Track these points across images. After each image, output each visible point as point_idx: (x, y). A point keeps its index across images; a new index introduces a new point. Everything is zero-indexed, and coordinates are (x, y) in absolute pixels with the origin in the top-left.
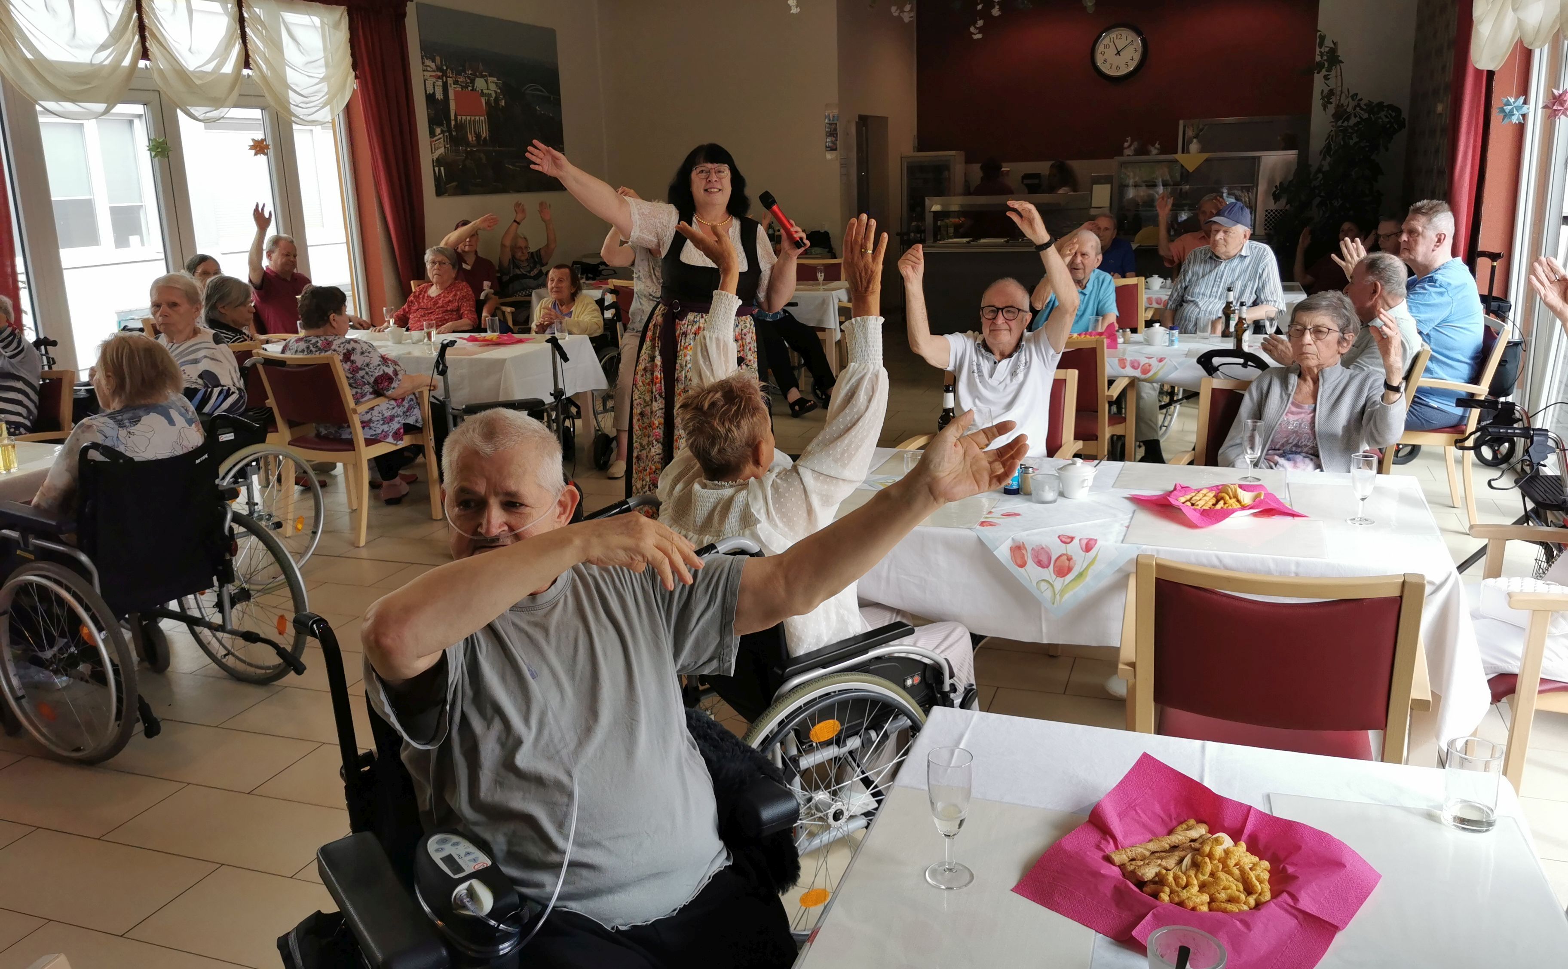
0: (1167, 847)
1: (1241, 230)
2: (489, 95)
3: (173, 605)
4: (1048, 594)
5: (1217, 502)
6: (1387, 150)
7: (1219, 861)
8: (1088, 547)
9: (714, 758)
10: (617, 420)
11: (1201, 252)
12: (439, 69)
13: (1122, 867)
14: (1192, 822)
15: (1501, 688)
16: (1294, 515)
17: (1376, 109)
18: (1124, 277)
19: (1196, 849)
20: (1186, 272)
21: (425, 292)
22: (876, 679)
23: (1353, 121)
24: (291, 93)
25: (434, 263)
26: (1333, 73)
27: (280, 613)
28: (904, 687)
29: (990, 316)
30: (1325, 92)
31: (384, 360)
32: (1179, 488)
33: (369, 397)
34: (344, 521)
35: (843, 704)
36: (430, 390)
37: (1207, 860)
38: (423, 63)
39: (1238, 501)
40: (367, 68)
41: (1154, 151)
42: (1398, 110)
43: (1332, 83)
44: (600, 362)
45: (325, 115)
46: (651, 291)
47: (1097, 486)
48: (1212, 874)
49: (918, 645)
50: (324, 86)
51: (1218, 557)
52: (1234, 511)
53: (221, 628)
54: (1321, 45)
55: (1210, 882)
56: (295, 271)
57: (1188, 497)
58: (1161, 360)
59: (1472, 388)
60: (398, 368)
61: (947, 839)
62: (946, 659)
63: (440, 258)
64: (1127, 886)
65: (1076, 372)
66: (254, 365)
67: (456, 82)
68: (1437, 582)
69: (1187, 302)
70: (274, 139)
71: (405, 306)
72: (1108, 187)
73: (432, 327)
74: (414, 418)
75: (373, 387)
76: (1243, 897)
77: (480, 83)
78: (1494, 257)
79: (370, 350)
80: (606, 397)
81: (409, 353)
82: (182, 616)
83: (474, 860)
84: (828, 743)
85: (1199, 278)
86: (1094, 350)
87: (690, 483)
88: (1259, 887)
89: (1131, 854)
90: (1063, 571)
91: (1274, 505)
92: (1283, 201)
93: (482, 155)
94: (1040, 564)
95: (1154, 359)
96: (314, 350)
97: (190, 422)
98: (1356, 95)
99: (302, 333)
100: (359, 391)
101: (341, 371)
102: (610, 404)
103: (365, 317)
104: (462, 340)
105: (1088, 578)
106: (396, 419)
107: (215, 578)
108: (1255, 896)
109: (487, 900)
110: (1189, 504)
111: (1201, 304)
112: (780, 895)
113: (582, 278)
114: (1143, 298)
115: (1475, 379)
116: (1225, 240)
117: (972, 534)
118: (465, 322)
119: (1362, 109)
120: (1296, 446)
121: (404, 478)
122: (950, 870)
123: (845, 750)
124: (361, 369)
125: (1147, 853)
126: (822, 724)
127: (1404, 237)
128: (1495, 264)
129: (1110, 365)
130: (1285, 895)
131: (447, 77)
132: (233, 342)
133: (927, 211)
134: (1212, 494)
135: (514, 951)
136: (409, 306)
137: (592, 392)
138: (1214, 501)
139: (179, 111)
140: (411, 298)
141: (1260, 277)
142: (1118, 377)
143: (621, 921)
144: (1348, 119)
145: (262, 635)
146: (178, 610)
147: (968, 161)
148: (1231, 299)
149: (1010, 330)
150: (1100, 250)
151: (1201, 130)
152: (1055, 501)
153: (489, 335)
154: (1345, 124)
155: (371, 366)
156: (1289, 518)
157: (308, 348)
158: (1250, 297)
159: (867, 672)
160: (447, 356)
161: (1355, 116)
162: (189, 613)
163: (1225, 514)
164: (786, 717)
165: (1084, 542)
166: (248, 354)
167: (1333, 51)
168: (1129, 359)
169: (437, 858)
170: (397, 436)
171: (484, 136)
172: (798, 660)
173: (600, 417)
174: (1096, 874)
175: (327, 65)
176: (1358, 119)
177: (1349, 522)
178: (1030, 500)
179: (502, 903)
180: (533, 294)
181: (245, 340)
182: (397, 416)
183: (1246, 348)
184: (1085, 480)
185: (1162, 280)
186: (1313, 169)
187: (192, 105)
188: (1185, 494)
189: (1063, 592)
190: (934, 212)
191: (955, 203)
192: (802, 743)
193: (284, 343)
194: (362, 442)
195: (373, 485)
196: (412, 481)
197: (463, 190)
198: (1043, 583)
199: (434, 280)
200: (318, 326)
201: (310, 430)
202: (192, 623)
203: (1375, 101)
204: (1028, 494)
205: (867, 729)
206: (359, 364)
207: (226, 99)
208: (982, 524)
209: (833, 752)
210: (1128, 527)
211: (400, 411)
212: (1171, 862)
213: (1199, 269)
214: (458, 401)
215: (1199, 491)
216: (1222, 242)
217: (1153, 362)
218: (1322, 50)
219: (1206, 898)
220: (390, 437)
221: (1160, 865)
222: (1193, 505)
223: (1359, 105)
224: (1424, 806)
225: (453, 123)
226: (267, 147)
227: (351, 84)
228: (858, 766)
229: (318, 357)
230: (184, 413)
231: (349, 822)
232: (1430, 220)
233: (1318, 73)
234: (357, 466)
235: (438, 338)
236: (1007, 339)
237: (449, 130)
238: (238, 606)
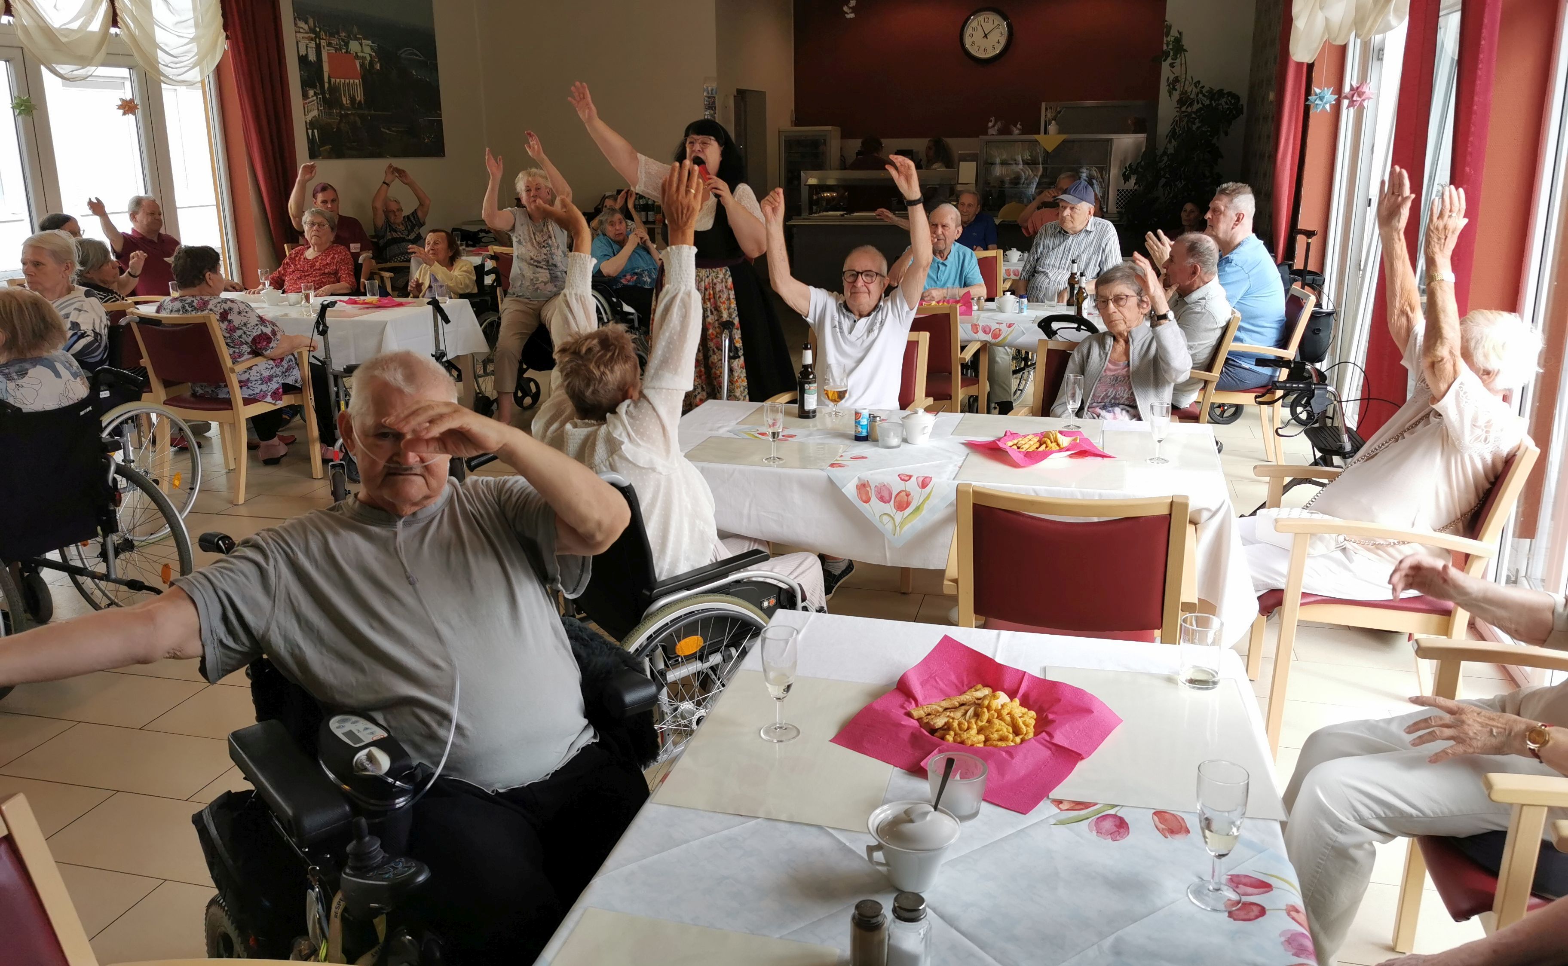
0: (957, 704)
1: (1085, 208)
2: (364, 58)
3: (54, 555)
4: (889, 526)
5: (1041, 445)
6: (1226, 134)
7: (995, 711)
8: (924, 484)
9: (584, 654)
10: (497, 385)
11: (1051, 227)
12: (312, 30)
13: (919, 720)
14: (980, 686)
15: (1271, 601)
16: (1103, 456)
17: (1216, 96)
18: (986, 249)
19: (978, 704)
20: (1038, 245)
21: (302, 254)
22: (736, 600)
23: (1196, 107)
24: (159, 52)
25: (312, 224)
26: (1178, 61)
27: (165, 561)
28: (761, 608)
29: (851, 279)
30: (1171, 79)
31: (262, 320)
32: (1008, 434)
33: (246, 356)
34: (220, 481)
35: (706, 621)
36: (309, 351)
37: (985, 710)
38: (296, 24)
39: (1058, 445)
40: (238, 28)
41: (1016, 132)
42: (1237, 98)
43: (1177, 70)
44: (481, 326)
45: (194, 75)
46: (532, 254)
47: (936, 432)
48: (989, 721)
49: (775, 570)
50: (194, 47)
51: (1035, 491)
52: (1052, 452)
53: (106, 577)
54: (1168, 35)
55: (986, 727)
56: (162, 231)
57: (1015, 442)
58: (1010, 326)
59: (1281, 353)
60: (275, 328)
61: (778, 702)
62: (800, 585)
63: (319, 219)
64: (921, 732)
65: (928, 334)
66: (128, 325)
67: (329, 45)
68: (1214, 509)
69: (1038, 272)
70: (142, 99)
71: (280, 269)
72: (975, 163)
73: (310, 289)
74: (293, 378)
75: (250, 347)
76: (1011, 736)
77: (354, 46)
78: (1309, 234)
79: (248, 309)
80: (487, 361)
81: (286, 315)
82: (63, 566)
83: (372, 733)
84: (690, 658)
85: (1049, 250)
86: (948, 316)
87: (563, 424)
88: (1024, 729)
89: (927, 709)
90: (902, 506)
91: (1087, 448)
92: (1133, 180)
93: (357, 118)
94: (882, 499)
95: (1004, 325)
96: (190, 309)
97: (75, 375)
98: (1199, 82)
99: (175, 294)
100: (237, 350)
101: (218, 330)
102: (490, 368)
103: (236, 279)
104: (343, 305)
105: (924, 512)
106: (275, 379)
107: (99, 528)
108: (1021, 737)
109: (384, 762)
110: (1015, 447)
111: (1050, 275)
112: (642, 769)
113: (461, 245)
114: (1002, 269)
115: (1283, 342)
116: (1072, 217)
117: (823, 474)
118: (343, 285)
119: (1204, 95)
120: (1115, 398)
121: (282, 439)
122: (781, 728)
123: (708, 665)
124: (238, 329)
125: (941, 710)
126: (687, 640)
127: (1209, 215)
128: (1310, 241)
129: (962, 330)
130: (1044, 734)
131: (320, 39)
132: (106, 302)
133: (802, 185)
134: (1036, 439)
135: (410, 804)
136: (284, 269)
137: (473, 355)
138: (1038, 445)
139: (43, 68)
140: (287, 260)
141: (1103, 251)
142: (970, 341)
143: (500, 785)
144: (1191, 105)
145: (146, 584)
146: (61, 561)
147: (844, 136)
148: (1075, 271)
149: (869, 293)
150: (960, 222)
151: (1059, 112)
152: (898, 446)
153: (369, 298)
154: (1189, 110)
155: (248, 326)
156: (1100, 459)
157: (183, 307)
158: (1094, 270)
159: (728, 594)
160: (327, 319)
161: (1198, 103)
162: (72, 563)
163: (1044, 455)
164: (654, 633)
165: (921, 480)
166: (123, 314)
167: (1178, 41)
168: (981, 324)
169: (339, 733)
170: (276, 395)
171: (358, 99)
172: (664, 583)
173: (480, 380)
174: (899, 726)
175: (197, 25)
176: (1200, 105)
177: (1149, 462)
178: (877, 446)
179: (396, 765)
180: (412, 260)
181: (118, 300)
182: (277, 376)
183: (1085, 315)
184: (925, 428)
185: (1020, 253)
186: (1160, 152)
187: (58, 63)
188: (1014, 439)
189: (902, 524)
190: (810, 186)
191: (832, 177)
192: (669, 658)
193: (158, 304)
194: (240, 402)
195: (251, 447)
196: (290, 442)
197: (338, 153)
198: (885, 517)
199: (312, 241)
200: (193, 285)
201: (185, 390)
202: (74, 572)
203: (1216, 88)
204: (876, 440)
205: (728, 646)
206: (236, 324)
207: (92, 59)
208: (832, 465)
209: (696, 667)
210: (960, 467)
211: (278, 371)
212: (958, 714)
213: (1049, 242)
214: (338, 365)
215: (1025, 436)
216: (1069, 218)
217: (1003, 327)
218: (1169, 39)
219: (982, 738)
220: (269, 397)
221: (948, 716)
222: (1019, 448)
223: (1201, 92)
224: (1166, 672)
225: (327, 85)
226: (136, 107)
227: (222, 45)
228: (719, 679)
229: (195, 317)
230: (68, 367)
231: (255, 715)
232: (1231, 201)
233: (1165, 61)
234: (234, 426)
235: (316, 301)
236: (866, 301)
237: (323, 92)
238: (122, 556)
